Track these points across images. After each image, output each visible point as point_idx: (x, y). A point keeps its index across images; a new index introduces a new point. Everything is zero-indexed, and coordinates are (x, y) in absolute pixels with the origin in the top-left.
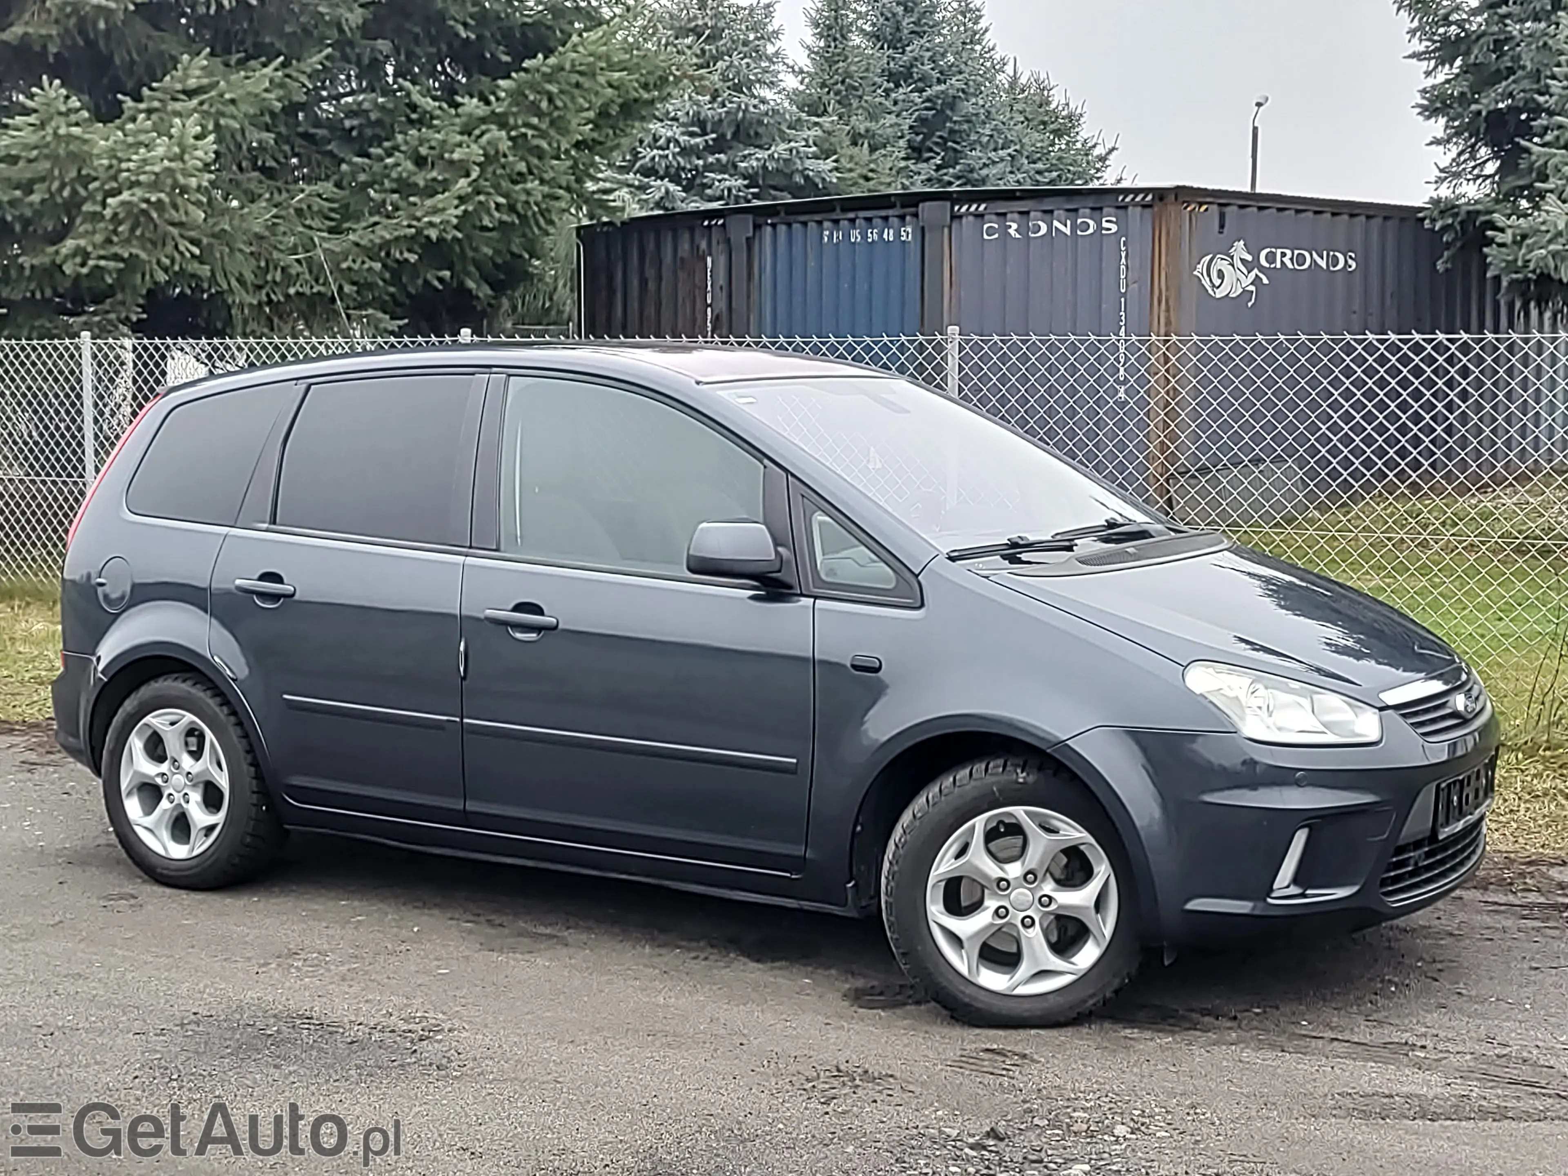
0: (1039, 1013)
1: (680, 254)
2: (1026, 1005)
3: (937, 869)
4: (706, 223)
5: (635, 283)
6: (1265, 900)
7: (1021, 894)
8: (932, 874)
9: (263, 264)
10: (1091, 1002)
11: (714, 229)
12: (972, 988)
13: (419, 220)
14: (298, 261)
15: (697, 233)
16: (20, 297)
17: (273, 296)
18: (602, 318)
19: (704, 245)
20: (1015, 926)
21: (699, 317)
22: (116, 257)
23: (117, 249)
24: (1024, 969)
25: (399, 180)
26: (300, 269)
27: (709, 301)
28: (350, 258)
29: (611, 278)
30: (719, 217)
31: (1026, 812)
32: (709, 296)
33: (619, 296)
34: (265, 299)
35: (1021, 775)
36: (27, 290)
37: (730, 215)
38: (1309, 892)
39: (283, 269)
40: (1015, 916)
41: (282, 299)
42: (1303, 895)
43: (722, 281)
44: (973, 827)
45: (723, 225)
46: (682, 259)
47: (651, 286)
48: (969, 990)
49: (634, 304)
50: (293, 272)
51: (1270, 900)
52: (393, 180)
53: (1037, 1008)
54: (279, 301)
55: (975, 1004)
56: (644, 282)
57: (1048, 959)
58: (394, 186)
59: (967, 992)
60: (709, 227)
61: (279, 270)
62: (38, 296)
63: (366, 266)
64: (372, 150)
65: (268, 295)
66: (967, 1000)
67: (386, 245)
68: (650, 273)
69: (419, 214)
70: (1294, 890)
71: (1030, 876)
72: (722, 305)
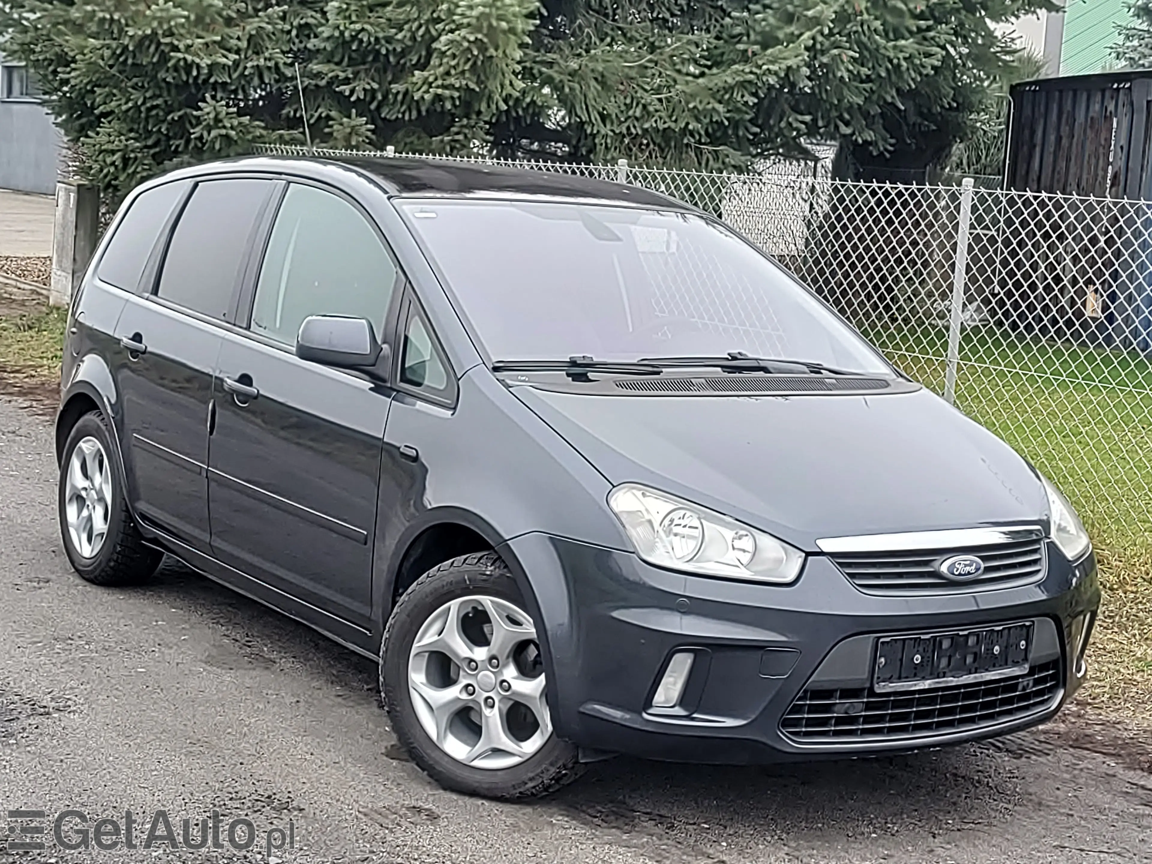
0: (486, 786)
1: (1091, 114)
2: (478, 777)
3: (419, 641)
4: (1115, 86)
5: (1052, 138)
6: (641, 714)
7: (487, 676)
8: (415, 645)
9: (628, 101)
10: (531, 785)
11: (1121, 91)
12: (438, 752)
13: (760, 67)
14: (660, 100)
15: (1108, 94)
16: (394, 117)
17: (633, 130)
18: (1022, 170)
19: (1111, 107)
20: (479, 704)
21: (1100, 173)
22: (452, 87)
23: (452, 80)
24: (481, 746)
25: (762, 33)
26: (658, 107)
27: (1111, 160)
28: (698, 100)
29: (1033, 133)
30: (1126, 81)
31: (491, 601)
32: (1112, 154)
33: (1038, 149)
34: (625, 131)
35: (489, 568)
36: (399, 112)
37: (1135, 79)
38: (695, 715)
39: (644, 106)
40: (480, 695)
41: (640, 132)
42: (688, 717)
43: (1123, 142)
44: (449, 608)
45: (1130, 88)
46: (1092, 118)
47: (1065, 142)
48: (435, 754)
49: (1049, 159)
50: (651, 109)
51: (645, 715)
52: (757, 33)
53: (485, 781)
54: (637, 134)
55: (437, 767)
56: (1059, 139)
57: (499, 739)
58: (759, 38)
59: (433, 755)
60: (1118, 89)
61: (640, 106)
62: (407, 117)
63: (710, 107)
64: (751, 6)
65: (628, 128)
66: (431, 762)
67: (729, 89)
68: (1065, 130)
69: (760, 62)
70: (679, 711)
71: (494, 661)
72: (1122, 163)
